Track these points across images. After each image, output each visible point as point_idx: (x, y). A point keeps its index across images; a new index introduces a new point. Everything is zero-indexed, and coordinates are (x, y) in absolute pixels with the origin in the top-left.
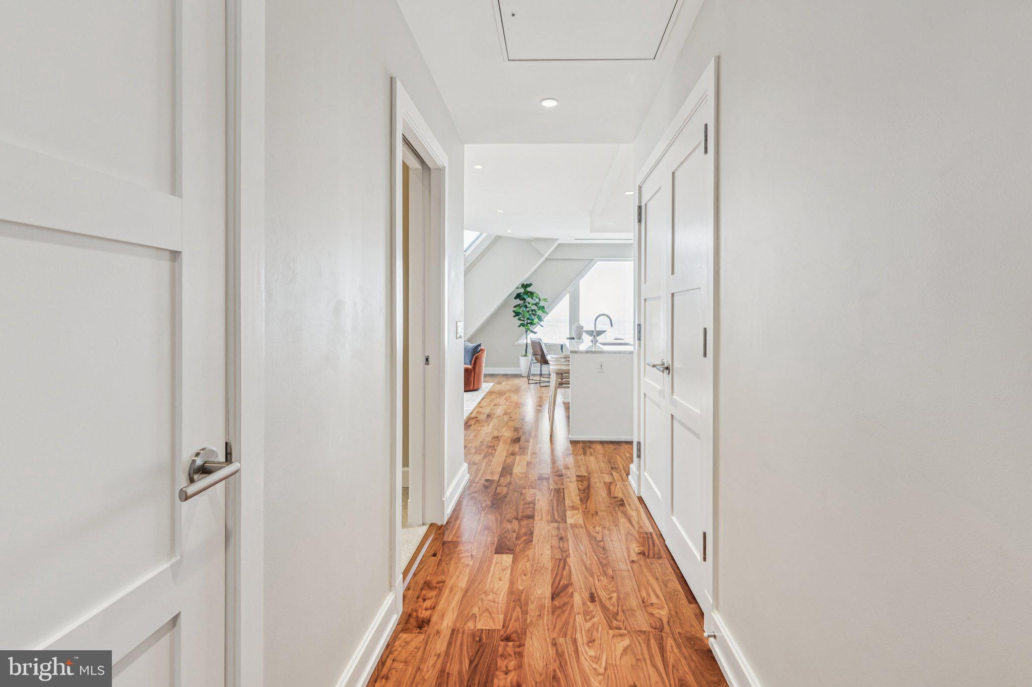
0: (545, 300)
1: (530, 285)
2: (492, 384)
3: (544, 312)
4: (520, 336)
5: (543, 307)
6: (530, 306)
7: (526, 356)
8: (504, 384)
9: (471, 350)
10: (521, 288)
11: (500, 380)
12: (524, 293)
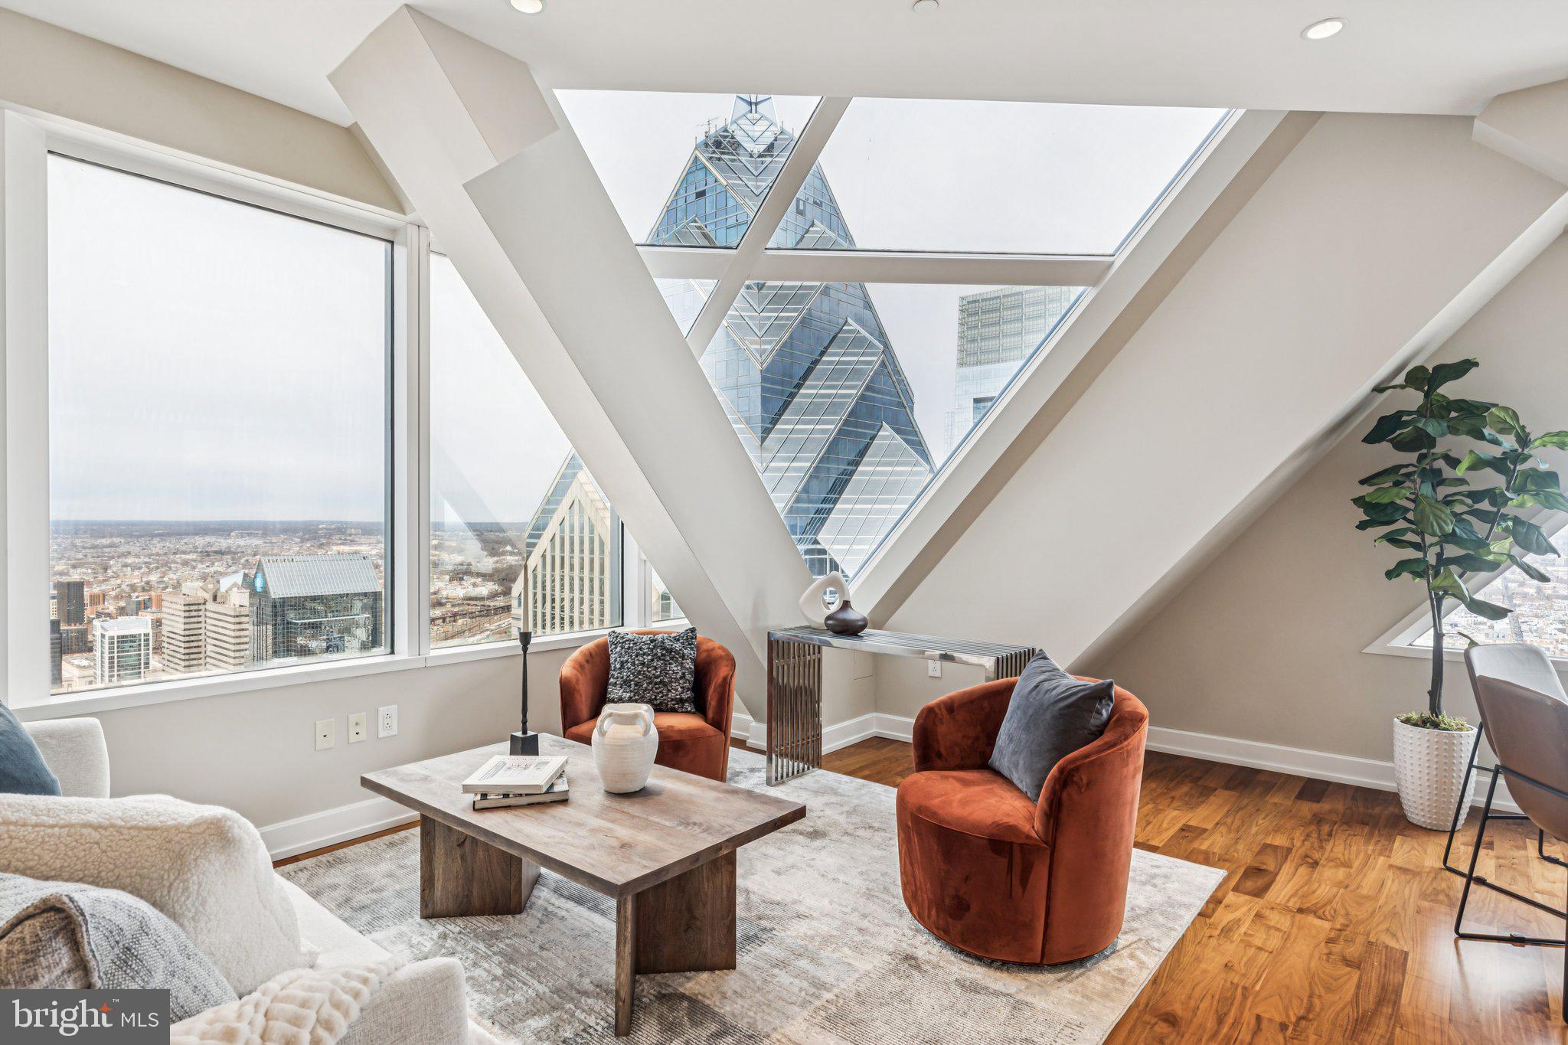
1: (1464, 367)
2: (1210, 878)
3: (1549, 502)
4: (1399, 618)
5: (1550, 479)
6: (1460, 472)
7: (1436, 725)
8: (1286, 909)
9: (1048, 716)
10: (1402, 387)
11: (1266, 847)
12: (1421, 412)
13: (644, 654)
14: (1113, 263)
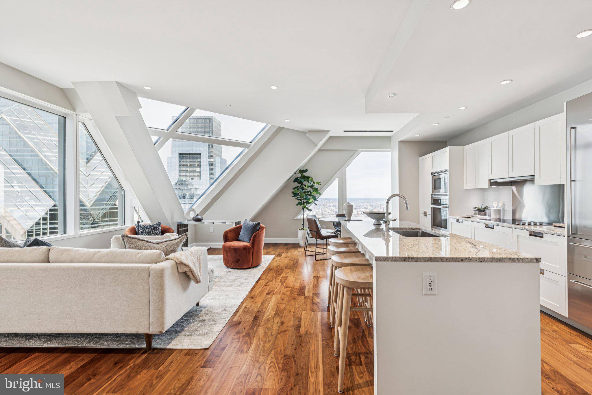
0: (319, 183)
1: (306, 171)
2: (273, 256)
3: (317, 193)
4: (298, 214)
5: (317, 189)
6: (306, 188)
7: (303, 229)
8: (284, 258)
9: (250, 228)
10: (298, 173)
11: (280, 252)
12: (301, 177)
13: (149, 228)
14: (251, 145)
